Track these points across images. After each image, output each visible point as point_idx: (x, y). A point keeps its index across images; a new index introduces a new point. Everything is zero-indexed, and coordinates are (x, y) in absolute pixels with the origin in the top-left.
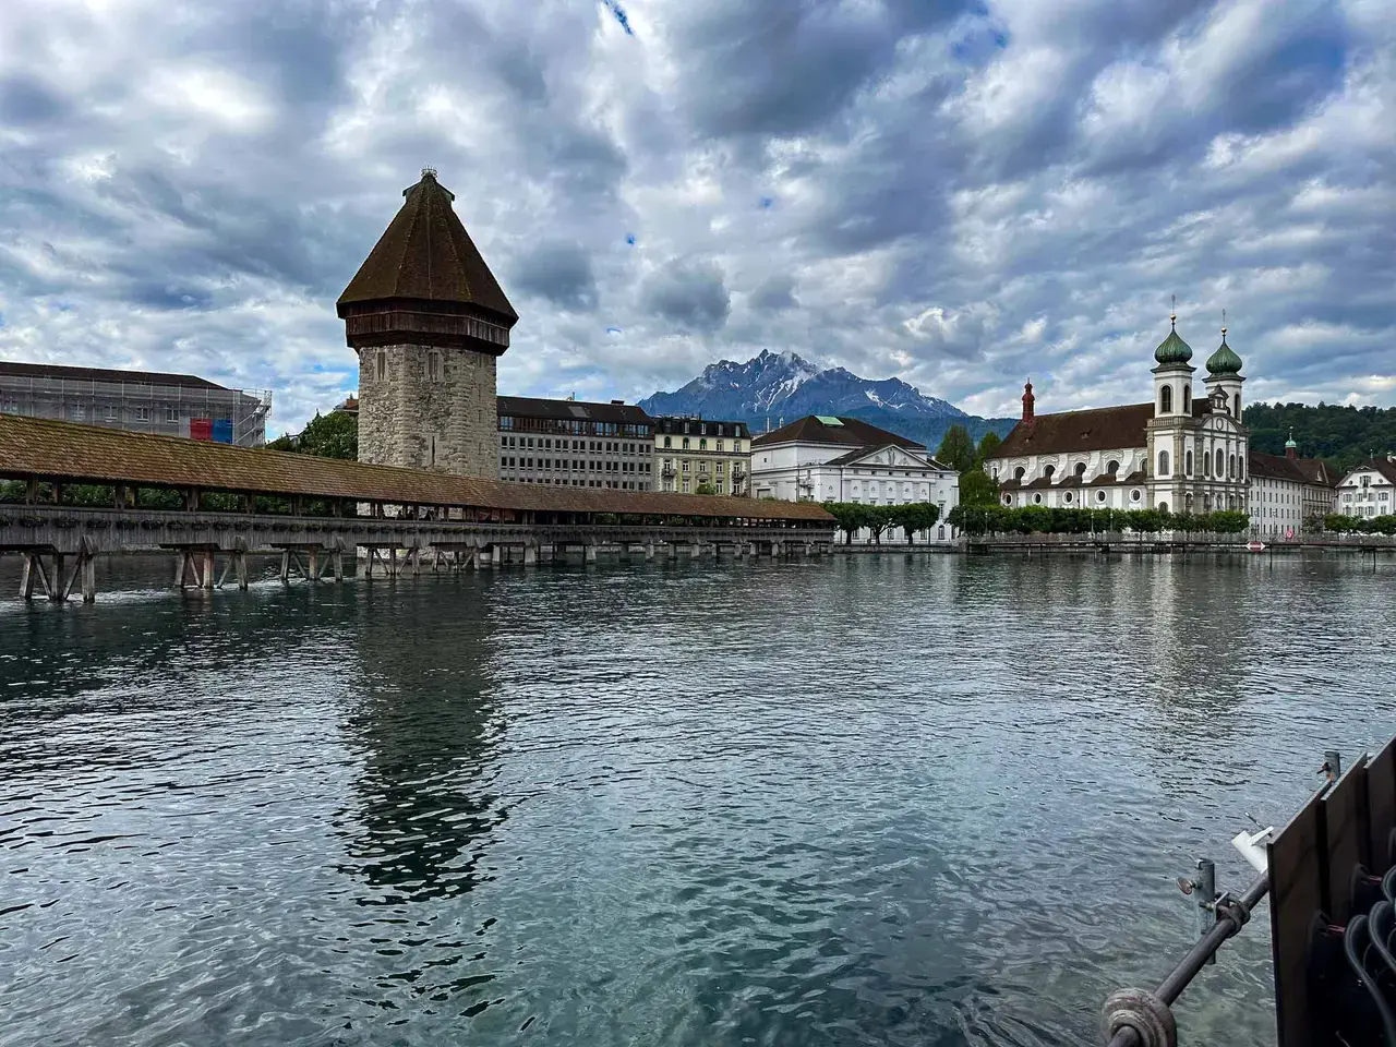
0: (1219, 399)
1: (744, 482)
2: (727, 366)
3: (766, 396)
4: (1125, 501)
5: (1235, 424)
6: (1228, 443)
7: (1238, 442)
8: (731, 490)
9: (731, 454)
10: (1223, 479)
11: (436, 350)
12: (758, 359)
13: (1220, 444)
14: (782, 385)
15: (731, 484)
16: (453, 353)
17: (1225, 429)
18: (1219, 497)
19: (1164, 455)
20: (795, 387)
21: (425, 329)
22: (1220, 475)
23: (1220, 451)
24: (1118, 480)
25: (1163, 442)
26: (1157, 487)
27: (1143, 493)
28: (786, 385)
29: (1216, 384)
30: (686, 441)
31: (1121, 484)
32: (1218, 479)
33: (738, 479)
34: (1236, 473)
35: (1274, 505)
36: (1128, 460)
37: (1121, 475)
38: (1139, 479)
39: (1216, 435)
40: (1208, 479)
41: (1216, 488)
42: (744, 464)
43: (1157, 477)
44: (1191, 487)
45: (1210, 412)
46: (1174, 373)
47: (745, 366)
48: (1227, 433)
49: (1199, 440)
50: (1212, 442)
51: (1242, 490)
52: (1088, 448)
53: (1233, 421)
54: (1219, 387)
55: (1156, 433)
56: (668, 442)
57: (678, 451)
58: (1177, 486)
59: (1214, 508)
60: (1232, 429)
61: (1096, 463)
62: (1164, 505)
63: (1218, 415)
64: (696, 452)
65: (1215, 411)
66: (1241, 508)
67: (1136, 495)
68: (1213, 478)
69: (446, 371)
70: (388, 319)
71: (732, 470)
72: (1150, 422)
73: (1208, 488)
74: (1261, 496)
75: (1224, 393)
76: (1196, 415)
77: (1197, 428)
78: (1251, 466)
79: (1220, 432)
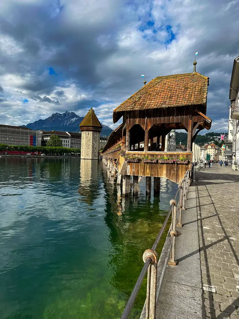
2: (58, 114)
3: (67, 122)
5: (174, 140)
6: (173, 143)
7: (175, 143)
12: (65, 113)
14: (71, 120)
20: (74, 120)
22: (172, 148)
28: (72, 120)
34: (174, 148)
47: (62, 115)
50: (171, 143)
51: (175, 150)
60: (174, 141)
63: (172, 139)
75: (173, 135)
76: (169, 138)
77: (169, 141)
78: (176, 147)
79: (172, 141)
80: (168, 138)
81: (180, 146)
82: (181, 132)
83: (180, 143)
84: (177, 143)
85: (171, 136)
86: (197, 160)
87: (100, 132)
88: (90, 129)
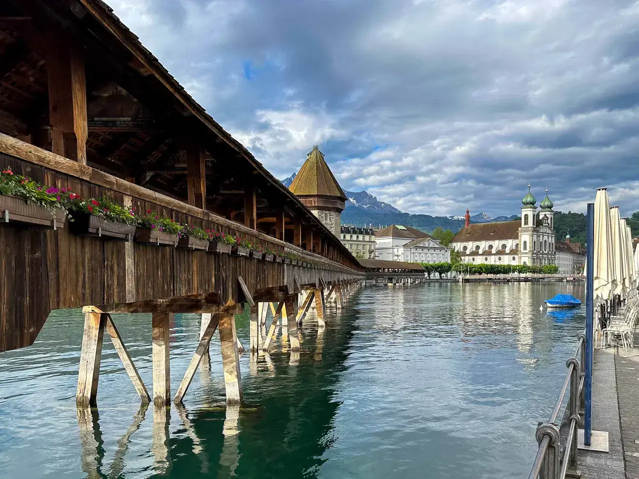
0: (545, 219)
1: (373, 253)
4: (509, 261)
5: (551, 230)
6: (548, 237)
7: (552, 237)
8: (368, 257)
9: (368, 242)
10: (546, 252)
11: (327, 212)
13: (546, 238)
15: (368, 254)
16: (333, 213)
17: (547, 232)
18: (545, 259)
19: (525, 242)
21: (325, 206)
22: (545, 251)
23: (545, 241)
24: (506, 252)
25: (525, 237)
26: (522, 255)
27: (516, 257)
29: (544, 213)
30: (351, 236)
31: (507, 254)
32: (545, 252)
33: (371, 252)
34: (551, 250)
35: (563, 262)
36: (510, 244)
37: (507, 250)
38: (514, 252)
39: (544, 234)
40: (541, 252)
41: (544, 256)
42: (373, 246)
43: (522, 251)
44: (535, 255)
45: (542, 225)
46: (530, 209)
48: (548, 233)
49: (538, 236)
50: (543, 237)
51: (553, 256)
52: (494, 239)
53: (550, 228)
54: (545, 215)
55: (522, 233)
56: (344, 237)
57: (349, 241)
58: (530, 255)
59: (543, 264)
60: (550, 232)
61: (497, 244)
62: (525, 263)
63: (545, 226)
64: (355, 241)
65: (544, 224)
66: (552, 263)
67: (514, 259)
68: (543, 251)
69: (330, 219)
70: (313, 201)
71: (368, 248)
72: (520, 229)
73: (541, 256)
74: (559, 259)
75: (547, 217)
76: (537, 226)
77: (538, 231)
78: (556, 247)
79: (545, 233)
80: (533, 224)
81: (566, 244)
82: (570, 212)
83: (568, 236)
84: (559, 237)
85: (540, 218)
86: (624, 284)
87: (339, 211)
88: (311, 203)
